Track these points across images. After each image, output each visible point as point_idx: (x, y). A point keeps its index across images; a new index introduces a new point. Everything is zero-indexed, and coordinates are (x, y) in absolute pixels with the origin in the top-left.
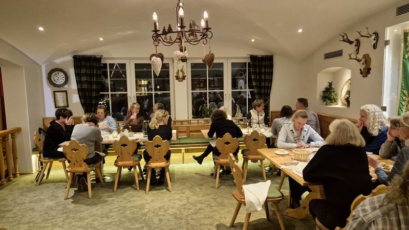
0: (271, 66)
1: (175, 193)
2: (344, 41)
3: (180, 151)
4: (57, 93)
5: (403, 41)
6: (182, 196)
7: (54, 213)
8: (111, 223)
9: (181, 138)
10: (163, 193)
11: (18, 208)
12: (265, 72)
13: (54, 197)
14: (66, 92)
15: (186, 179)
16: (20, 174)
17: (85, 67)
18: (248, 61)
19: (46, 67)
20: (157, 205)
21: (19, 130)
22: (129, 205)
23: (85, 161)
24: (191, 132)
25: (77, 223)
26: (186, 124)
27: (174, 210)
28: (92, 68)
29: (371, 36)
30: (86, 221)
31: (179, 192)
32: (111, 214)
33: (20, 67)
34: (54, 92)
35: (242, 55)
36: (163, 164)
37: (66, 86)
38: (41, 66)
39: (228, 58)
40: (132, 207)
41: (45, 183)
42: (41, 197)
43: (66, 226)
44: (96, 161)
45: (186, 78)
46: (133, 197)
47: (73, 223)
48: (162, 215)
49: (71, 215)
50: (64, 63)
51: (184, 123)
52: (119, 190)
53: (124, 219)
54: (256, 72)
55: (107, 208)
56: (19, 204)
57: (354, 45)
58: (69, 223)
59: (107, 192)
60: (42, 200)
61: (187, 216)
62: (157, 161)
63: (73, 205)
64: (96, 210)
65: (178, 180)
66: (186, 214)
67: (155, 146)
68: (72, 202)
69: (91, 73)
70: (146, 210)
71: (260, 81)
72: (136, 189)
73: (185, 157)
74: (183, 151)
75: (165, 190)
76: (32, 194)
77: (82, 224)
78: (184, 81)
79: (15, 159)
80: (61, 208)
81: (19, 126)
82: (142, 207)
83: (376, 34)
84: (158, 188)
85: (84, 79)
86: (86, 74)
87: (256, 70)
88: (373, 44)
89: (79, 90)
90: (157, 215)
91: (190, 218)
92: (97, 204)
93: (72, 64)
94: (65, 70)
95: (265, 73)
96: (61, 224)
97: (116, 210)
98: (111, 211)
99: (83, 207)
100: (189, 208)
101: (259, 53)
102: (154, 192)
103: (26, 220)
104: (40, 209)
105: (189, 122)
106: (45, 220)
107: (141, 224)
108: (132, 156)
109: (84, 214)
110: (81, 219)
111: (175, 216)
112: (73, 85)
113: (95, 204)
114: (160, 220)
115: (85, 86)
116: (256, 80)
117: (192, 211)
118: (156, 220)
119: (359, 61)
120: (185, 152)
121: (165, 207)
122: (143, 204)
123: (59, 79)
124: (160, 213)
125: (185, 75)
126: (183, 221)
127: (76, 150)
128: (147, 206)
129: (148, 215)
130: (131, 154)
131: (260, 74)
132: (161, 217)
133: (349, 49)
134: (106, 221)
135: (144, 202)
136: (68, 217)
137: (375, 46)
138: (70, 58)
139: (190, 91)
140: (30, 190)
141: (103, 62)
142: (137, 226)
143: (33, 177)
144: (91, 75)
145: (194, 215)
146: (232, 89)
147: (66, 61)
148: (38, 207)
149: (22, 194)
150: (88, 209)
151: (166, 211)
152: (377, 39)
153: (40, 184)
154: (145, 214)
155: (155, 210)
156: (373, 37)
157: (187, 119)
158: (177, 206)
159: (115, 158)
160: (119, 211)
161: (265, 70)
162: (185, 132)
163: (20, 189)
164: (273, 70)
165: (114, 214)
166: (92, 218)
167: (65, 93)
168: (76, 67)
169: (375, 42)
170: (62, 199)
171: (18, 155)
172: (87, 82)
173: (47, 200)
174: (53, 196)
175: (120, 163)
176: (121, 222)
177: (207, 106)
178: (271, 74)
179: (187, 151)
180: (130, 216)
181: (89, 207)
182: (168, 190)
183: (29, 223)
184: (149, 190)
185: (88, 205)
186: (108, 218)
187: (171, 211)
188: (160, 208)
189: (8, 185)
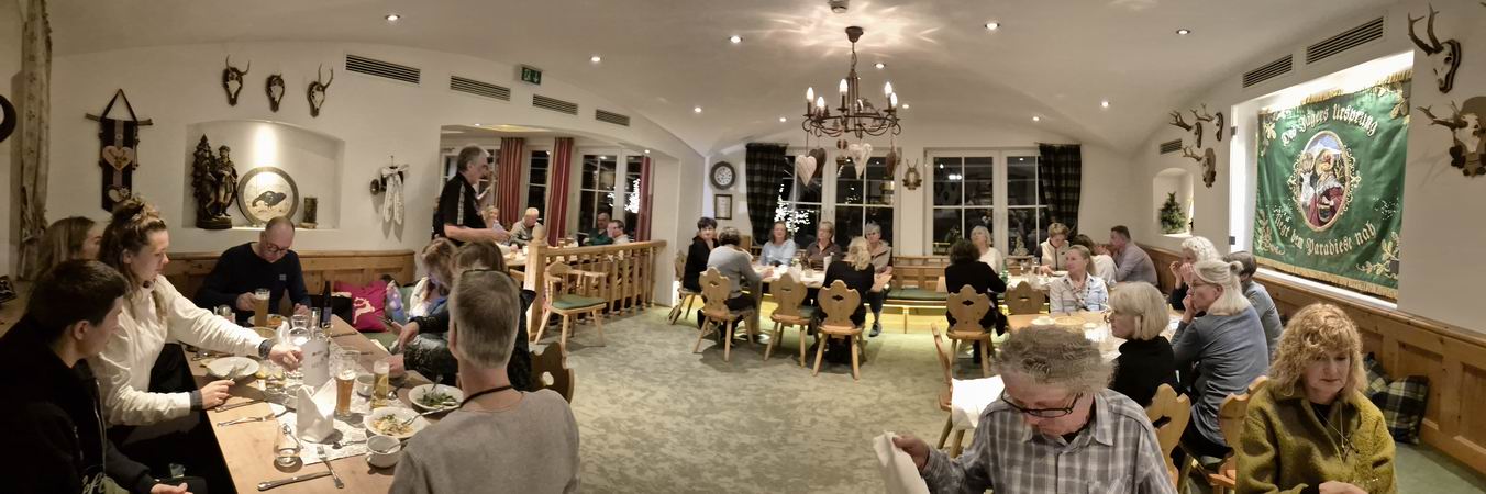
0: (1078, 165)
1: (864, 384)
2: (1178, 124)
3: (900, 311)
4: (720, 198)
5: (1257, 128)
6: (873, 391)
7: (671, 367)
8: (736, 404)
9: (906, 289)
10: (843, 380)
11: (634, 346)
12: (1067, 175)
13: (682, 345)
14: (731, 196)
15: (898, 360)
16: (656, 305)
17: (762, 161)
18: (1037, 154)
19: (711, 159)
20: (823, 396)
21: (663, 244)
22: (776, 386)
23: (725, 302)
24: (928, 278)
25: (692, 390)
26: (919, 264)
27: (849, 412)
28: (770, 162)
29: (1211, 119)
30: (706, 391)
31: (872, 382)
32: (742, 392)
33: (676, 160)
34: (717, 195)
35: (1025, 145)
36: (847, 329)
37: (732, 188)
38: (703, 159)
39: (1000, 149)
40: (779, 390)
41: (682, 323)
42: (668, 341)
43: (678, 389)
44: (745, 304)
45: (922, 184)
46: (788, 374)
47: (688, 389)
48: (820, 415)
49: (691, 377)
50: (733, 154)
51: (916, 262)
52: (773, 360)
53: (756, 404)
54: (1051, 174)
55: (743, 381)
56: (637, 342)
57: (1193, 131)
58: (684, 386)
59: (754, 358)
60: (666, 345)
61: (864, 425)
62: (836, 323)
63: (700, 364)
64: (726, 380)
65: (882, 360)
66: (864, 420)
67: (834, 298)
68: (701, 360)
69: (768, 172)
70: (798, 400)
71: (1058, 190)
72: (800, 364)
73: (909, 323)
74: (906, 312)
75: (849, 375)
76: (658, 334)
77: (700, 393)
78: (918, 188)
79: (653, 282)
80: (682, 363)
81: (664, 239)
82: (796, 393)
83: (1220, 115)
84: (838, 369)
85: (757, 179)
86: (761, 172)
87: (1050, 170)
88: (1216, 132)
89: (751, 196)
90: (814, 412)
91: (867, 429)
92: (731, 372)
93: (744, 156)
94: (733, 165)
95: (1067, 177)
96: (673, 383)
97: (753, 387)
98: (744, 387)
99: (711, 371)
100: (875, 411)
101: (1056, 141)
102: (828, 375)
103: (635, 364)
104: (660, 357)
105: (925, 261)
106: (657, 372)
107: (778, 418)
108: (799, 307)
109: (707, 381)
110: (701, 386)
111: (844, 423)
112: (742, 188)
113: (728, 370)
114: (814, 422)
115: (757, 190)
116: (1050, 188)
117: (877, 418)
118: (806, 420)
119: (1199, 159)
120: (910, 314)
121: (833, 403)
122: (797, 390)
123: (724, 177)
124: (819, 411)
125: (921, 178)
126: (853, 433)
127: (715, 284)
128: (804, 395)
129: (798, 409)
130: (797, 304)
131: (1058, 178)
132: (817, 418)
133: (1188, 139)
134: (731, 399)
135: (802, 387)
136: (686, 378)
137: (1219, 136)
138: (741, 148)
139: (931, 207)
140: (659, 328)
141: (788, 153)
142: (772, 419)
143: (666, 312)
144: (768, 174)
145: (877, 425)
146: (1009, 204)
147: (736, 152)
148: (657, 353)
149: (647, 331)
150: (716, 375)
151: (830, 410)
152: (1221, 124)
153: (674, 323)
154: (794, 407)
155: (813, 403)
156: (1215, 121)
157: (921, 255)
158: (855, 404)
159: (775, 306)
160: (756, 390)
161: (1067, 170)
162: (915, 278)
163: (648, 323)
164: (1080, 171)
165: (746, 392)
166: (714, 389)
167: (729, 199)
168: (749, 161)
169: (1218, 129)
170: (690, 351)
171: (657, 278)
172: (761, 184)
173: (672, 347)
174: (680, 344)
175: (778, 316)
176: (751, 408)
177: (961, 233)
178: (1078, 177)
179: (916, 312)
180: (769, 402)
181: (719, 373)
182: (853, 375)
183: (636, 368)
184: (820, 370)
185: (718, 369)
186: (737, 395)
187: (837, 413)
188: (824, 403)
189: (637, 314)
